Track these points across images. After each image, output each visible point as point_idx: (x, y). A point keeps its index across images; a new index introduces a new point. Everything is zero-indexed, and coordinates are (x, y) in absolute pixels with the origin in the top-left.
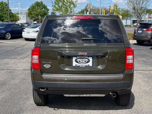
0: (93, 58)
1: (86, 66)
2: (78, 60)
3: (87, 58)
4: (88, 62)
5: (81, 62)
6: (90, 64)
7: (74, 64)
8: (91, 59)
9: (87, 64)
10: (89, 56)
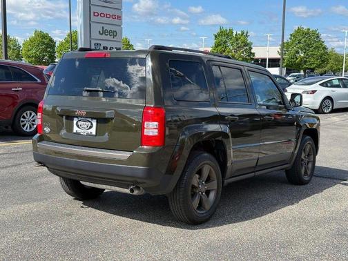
0: (97, 122)
1: (88, 135)
2: (80, 123)
3: (90, 120)
4: (91, 127)
5: (83, 126)
6: (93, 130)
7: (75, 129)
8: (94, 123)
9: (89, 131)
10: (92, 118)
